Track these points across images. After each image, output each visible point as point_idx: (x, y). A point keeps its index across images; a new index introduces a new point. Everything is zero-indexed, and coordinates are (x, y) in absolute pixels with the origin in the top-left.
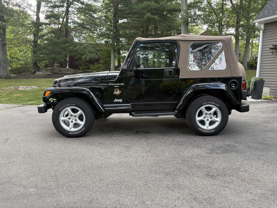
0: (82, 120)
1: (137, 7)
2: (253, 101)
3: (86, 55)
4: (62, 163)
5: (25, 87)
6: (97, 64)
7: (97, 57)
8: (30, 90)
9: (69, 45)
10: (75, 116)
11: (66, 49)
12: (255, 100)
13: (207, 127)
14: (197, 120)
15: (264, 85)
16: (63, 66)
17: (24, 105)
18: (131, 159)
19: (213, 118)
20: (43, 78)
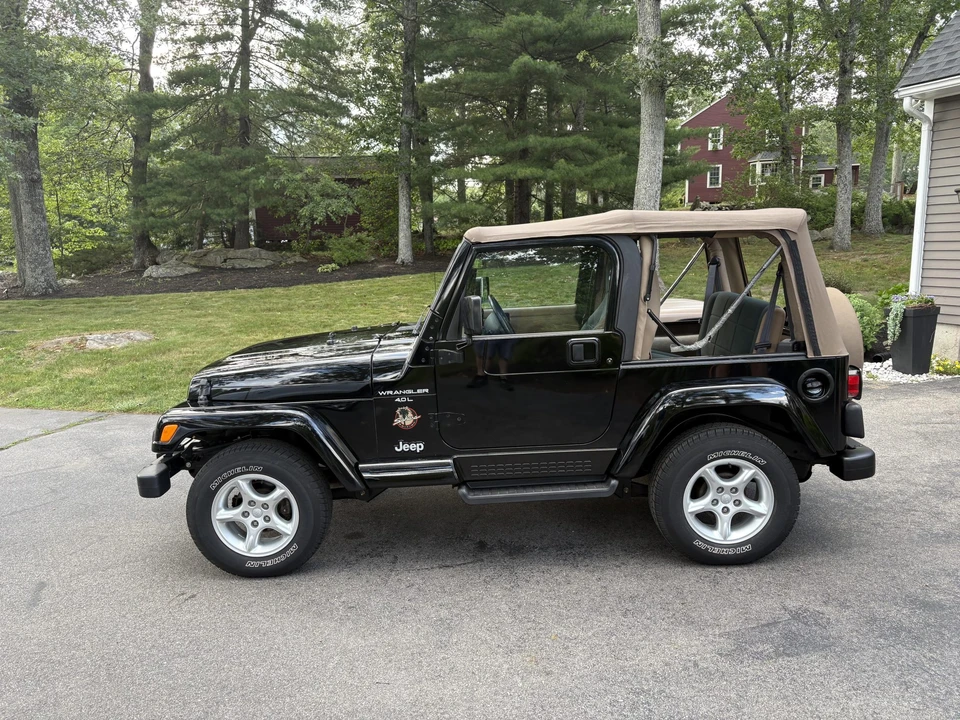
0: (286, 516)
1: (484, 31)
2: (898, 380)
3: (311, 205)
4: (217, 711)
5: (106, 338)
6: (351, 234)
7: (350, 211)
8: (123, 348)
9: (253, 172)
10: (265, 506)
11: (243, 186)
12: (907, 378)
13: (723, 536)
14: (690, 510)
15: (940, 319)
16: (236, 241)
17: (102, 414)
18: (455, 687)
19: (746, 505)
20: (167, 292)
